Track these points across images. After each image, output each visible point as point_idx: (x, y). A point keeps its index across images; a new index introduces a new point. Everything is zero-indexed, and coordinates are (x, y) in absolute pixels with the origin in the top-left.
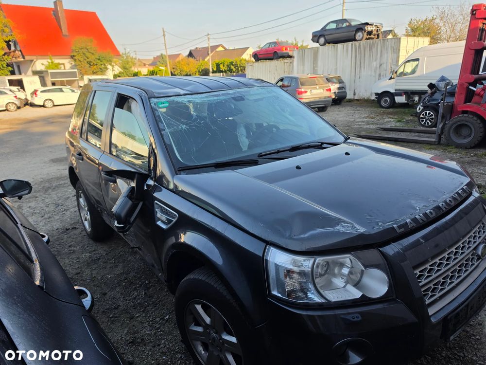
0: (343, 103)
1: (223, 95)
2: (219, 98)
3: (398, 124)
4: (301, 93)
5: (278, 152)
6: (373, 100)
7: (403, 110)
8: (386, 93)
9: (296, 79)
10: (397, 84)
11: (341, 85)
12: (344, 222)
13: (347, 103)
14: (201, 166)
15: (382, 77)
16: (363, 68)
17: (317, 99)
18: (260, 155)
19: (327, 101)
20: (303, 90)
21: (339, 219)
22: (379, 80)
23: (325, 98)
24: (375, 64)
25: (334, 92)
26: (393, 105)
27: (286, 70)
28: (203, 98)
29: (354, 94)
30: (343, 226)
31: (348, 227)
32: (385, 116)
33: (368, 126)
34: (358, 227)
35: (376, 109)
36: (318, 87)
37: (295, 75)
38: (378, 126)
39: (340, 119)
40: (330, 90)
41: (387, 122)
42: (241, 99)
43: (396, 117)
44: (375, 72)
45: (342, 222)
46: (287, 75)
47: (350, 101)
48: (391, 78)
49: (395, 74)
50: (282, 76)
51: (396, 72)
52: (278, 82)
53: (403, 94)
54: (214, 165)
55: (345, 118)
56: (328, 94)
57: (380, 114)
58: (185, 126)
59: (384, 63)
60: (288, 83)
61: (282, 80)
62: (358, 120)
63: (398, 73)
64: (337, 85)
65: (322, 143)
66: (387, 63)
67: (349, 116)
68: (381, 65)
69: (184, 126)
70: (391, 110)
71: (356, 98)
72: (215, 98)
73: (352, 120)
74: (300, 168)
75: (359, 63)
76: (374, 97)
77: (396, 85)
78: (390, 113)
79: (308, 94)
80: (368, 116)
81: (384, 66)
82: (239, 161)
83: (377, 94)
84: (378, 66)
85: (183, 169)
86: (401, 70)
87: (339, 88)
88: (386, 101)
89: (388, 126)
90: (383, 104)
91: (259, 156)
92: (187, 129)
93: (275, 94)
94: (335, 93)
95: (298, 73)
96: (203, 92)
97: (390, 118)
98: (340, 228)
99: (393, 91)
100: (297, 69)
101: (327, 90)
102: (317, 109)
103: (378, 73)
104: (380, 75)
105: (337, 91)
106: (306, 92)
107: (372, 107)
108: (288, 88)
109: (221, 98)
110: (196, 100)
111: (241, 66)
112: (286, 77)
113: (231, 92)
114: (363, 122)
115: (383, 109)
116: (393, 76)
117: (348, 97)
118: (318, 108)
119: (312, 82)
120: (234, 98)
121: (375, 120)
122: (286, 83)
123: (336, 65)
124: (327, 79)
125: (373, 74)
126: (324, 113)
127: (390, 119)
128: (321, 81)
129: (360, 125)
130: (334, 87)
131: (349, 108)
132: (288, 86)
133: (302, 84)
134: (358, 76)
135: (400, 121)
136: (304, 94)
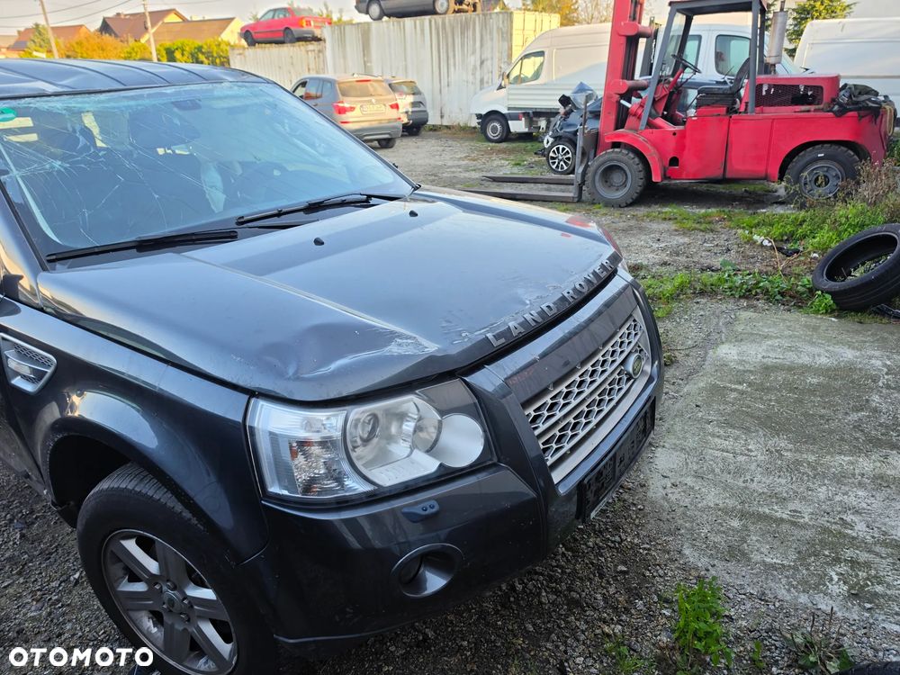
0: (423, 133)
1: (149, 96)
2: (140, 102)
3: (516, 170)
4: (342, 111)
5: (280, 214)
6: (475, 128)
7: (522, 145)
8: (493, 114)
9: (332, 82)
10: (510, 97)
11: (418, 98)
12: (400, 336)
13: (431, 133)
14: (101, 249)
15: (485, 85)
16: (452, 69)
17: (375, 124)
18: (241, 222)
19: (394, 127)
20: (346, 105)
21: (392, 332)
22: (481, 89)
23: (390, 121)
24: (473, 60)
25: (404, 110)
26: (507, 137)
27: (312, 66)
28: (99, 102)
29: (442, 117)
30: (400, 345)
31: (408, 345)
32: (494, 157)
33: (467, 175)
34: (425, 342)
35: (479, 144)
36: (374, 101)
37: (329, 75)
38: (485, 174)
39: (420, 162)
40: (396, 106)
41: (497, 166)
42: (192, 105)
43: (512, 157)
44: (474, 74)
45: (397, 337)
46: (313, 75)
47: (435, 129)
48: (500, 87)
49: (508, 80)
50: (305, 75)
51: (508, 76)
52: (297, 87)
53: (521, 115)
54: (133, 244)
55: (427, 161)
56: (393, 114)
57: (486, 152)
58: (60, 163)
59: (487, 60)
60: (317, 90)
61: (303, 84)
62: (450, 163)
63: (512, 77)
64: (411, 99)
65: (370, 197)
66: (492, 58)
67: (434, 156)
68: (482, 63)
69: (57, 164)
70: (504, 145)
71: (445, 123)
72: (132, 103)
73: (440, 163)
74: (323, 243)
75: (445, 58)
76: (474, 122)
77: (508, 99)
78: (499, 151)
79: (357, 112)
80: (466, 157)
81: (488, 64)
82: (193, 234)
83: (479, 116)
84: (478, 63)
85: (60, 256)
86: (515, 73)
87: (414, 104)
88: (494, 130)
89: (500, 174)
90: (490, 134)
91: (239, 223)
92: (65, 169)
93: (271, 100)
94: (407, 112)
95: (335, 72)
96: (103, 89)
97: (503, 159)
98: (394, 349)
99: (504, 111)
100: (334, 64)
101: (392, 107)
102: (376, 143)
103: (478, 77)
104: (482, 81)
105: (410, 110)
106: (352, 109)
107: (472, 140)
108: (318, 101)
109: (147, 102)
110: (87, 105)
111: (220, 57)
112: (311, 79)
113: (168, 91)
114: (459, 166)
115: (491, 144)
116: (503, 85)
117: (431, 122)
118: (379, 140)
119: (361, 88)
120: (176, 104)
121: (478, 164)
122: (313, 91)
123: (406, 61)
124: (390, 85)
125: (471, 78)
126: (390, 150)
127: (503, 162)
128: (380, 90)
129: (453, 172)
130: (405, 102)
131: (433, 142)
132: (317, 97)
133: (344, 94)
134: (444, 82)
135: (518, 164)
136: (349, 114)
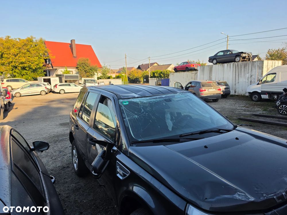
0: (228, 97)
1: (159, 98)
2: (156, 100)
3: (264, 112)
5: (192, 134)
6: (247, 96)
7: (266, 103)
8: (255, 93)
9: (199, 83)
10: (263, 86)
11: (227, 87)
12: (239, 191)
13: (231, 97)
14: (145, 141)
15: (252, 83)
16: (240, 78)
17: (212, 95)
18: (181, 136)
19: (218, 96)
20: (203, 89)
21: (236, 189)
22: (250, 84)
23: (217, 94)
24: (248, 75)
25: (222, 90)
26: (260, 100)
27: (193, 77)
28: (147, 100)
29: (235, 92)
30: (239, 195)
31: (243, 195)
32: (255, 107)
33: (245, 113)
34: (249, 196)
35: (249, 102)
36: (212, 88)
37: (198, 80)
38: (252, 113)
39: (227, 107)
40: (220, 90)
41: (257, 110)
42: (169, 100)
43: (262, 107)
44: (248, 80)
45: (238, 191)
46: (193, 80)
47: (232, 96)
48: (258, 84)
50: (191, 81)
51: (261, 81)
52: (188, 84)
53: (267, 94)
54: (153, 141)
55: (230, 107)
56: (219, 92)
57: (252, 105)
58: (137, 116)
59: (253, 75)
60: (195, 85)
61: (191, 83)
62: (238, 108)
63: (263, 81)
64: (225, 87)
66: (255, 75)
67: (232, 105)
68: (251, 76)
69: (136, 116)
70: (259, 103)
71: (236, 94)
72: (155, 100)
73: (235, 108)
74: (207, 148)
75: (238, 75)
76: (247, 94)
77: (262, 88)
78: (257, 105)
79: (207, 91)
80: (244, 106)
81: (253, 77)
82: (168, 139)
83: (249, 93)
84: (250, 76)
85: (135, 142)
86: (264, 79)
88: (255, 97)
89: (258, 113)
90: (254, 99)
92: (138, 118)
94: (223, 91)
95: (200, 79)
96: (148, 96)
97: (259, 108)
98: (237, 196)
99: (260, 91)
100: (200, 77)
101: (218, 90)
102: (212, 100)
103: (250, 80)
104: (251, 82)
105: (224, 90)
106: (205, 90)
107: (246, 100)
108: (195, 88)
109: (158, 100)
110: (144, 101)
112: (193, 82)
113: (163, 96)
114: (242, 109)
115: (254, 102)
116: (259, 83)
117: (231, 94)
118: (213, 100)
119: (209, 85)
120: (165, 100)
121: (249, 109)
122: (193, 85)
123: (224, 75)
124: (218, 83)
125: (247, 81)
126: (216, 103)
127: (259, 109)
128: (215, 85)
129: (240, 111)
130: (223, 88)
131: (232, 100)
132: (194, 87)
133: (203, 86)
134: (237, 82)
135: (265, 110)
136: (204, 92)
